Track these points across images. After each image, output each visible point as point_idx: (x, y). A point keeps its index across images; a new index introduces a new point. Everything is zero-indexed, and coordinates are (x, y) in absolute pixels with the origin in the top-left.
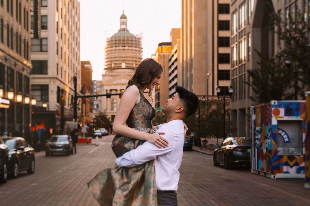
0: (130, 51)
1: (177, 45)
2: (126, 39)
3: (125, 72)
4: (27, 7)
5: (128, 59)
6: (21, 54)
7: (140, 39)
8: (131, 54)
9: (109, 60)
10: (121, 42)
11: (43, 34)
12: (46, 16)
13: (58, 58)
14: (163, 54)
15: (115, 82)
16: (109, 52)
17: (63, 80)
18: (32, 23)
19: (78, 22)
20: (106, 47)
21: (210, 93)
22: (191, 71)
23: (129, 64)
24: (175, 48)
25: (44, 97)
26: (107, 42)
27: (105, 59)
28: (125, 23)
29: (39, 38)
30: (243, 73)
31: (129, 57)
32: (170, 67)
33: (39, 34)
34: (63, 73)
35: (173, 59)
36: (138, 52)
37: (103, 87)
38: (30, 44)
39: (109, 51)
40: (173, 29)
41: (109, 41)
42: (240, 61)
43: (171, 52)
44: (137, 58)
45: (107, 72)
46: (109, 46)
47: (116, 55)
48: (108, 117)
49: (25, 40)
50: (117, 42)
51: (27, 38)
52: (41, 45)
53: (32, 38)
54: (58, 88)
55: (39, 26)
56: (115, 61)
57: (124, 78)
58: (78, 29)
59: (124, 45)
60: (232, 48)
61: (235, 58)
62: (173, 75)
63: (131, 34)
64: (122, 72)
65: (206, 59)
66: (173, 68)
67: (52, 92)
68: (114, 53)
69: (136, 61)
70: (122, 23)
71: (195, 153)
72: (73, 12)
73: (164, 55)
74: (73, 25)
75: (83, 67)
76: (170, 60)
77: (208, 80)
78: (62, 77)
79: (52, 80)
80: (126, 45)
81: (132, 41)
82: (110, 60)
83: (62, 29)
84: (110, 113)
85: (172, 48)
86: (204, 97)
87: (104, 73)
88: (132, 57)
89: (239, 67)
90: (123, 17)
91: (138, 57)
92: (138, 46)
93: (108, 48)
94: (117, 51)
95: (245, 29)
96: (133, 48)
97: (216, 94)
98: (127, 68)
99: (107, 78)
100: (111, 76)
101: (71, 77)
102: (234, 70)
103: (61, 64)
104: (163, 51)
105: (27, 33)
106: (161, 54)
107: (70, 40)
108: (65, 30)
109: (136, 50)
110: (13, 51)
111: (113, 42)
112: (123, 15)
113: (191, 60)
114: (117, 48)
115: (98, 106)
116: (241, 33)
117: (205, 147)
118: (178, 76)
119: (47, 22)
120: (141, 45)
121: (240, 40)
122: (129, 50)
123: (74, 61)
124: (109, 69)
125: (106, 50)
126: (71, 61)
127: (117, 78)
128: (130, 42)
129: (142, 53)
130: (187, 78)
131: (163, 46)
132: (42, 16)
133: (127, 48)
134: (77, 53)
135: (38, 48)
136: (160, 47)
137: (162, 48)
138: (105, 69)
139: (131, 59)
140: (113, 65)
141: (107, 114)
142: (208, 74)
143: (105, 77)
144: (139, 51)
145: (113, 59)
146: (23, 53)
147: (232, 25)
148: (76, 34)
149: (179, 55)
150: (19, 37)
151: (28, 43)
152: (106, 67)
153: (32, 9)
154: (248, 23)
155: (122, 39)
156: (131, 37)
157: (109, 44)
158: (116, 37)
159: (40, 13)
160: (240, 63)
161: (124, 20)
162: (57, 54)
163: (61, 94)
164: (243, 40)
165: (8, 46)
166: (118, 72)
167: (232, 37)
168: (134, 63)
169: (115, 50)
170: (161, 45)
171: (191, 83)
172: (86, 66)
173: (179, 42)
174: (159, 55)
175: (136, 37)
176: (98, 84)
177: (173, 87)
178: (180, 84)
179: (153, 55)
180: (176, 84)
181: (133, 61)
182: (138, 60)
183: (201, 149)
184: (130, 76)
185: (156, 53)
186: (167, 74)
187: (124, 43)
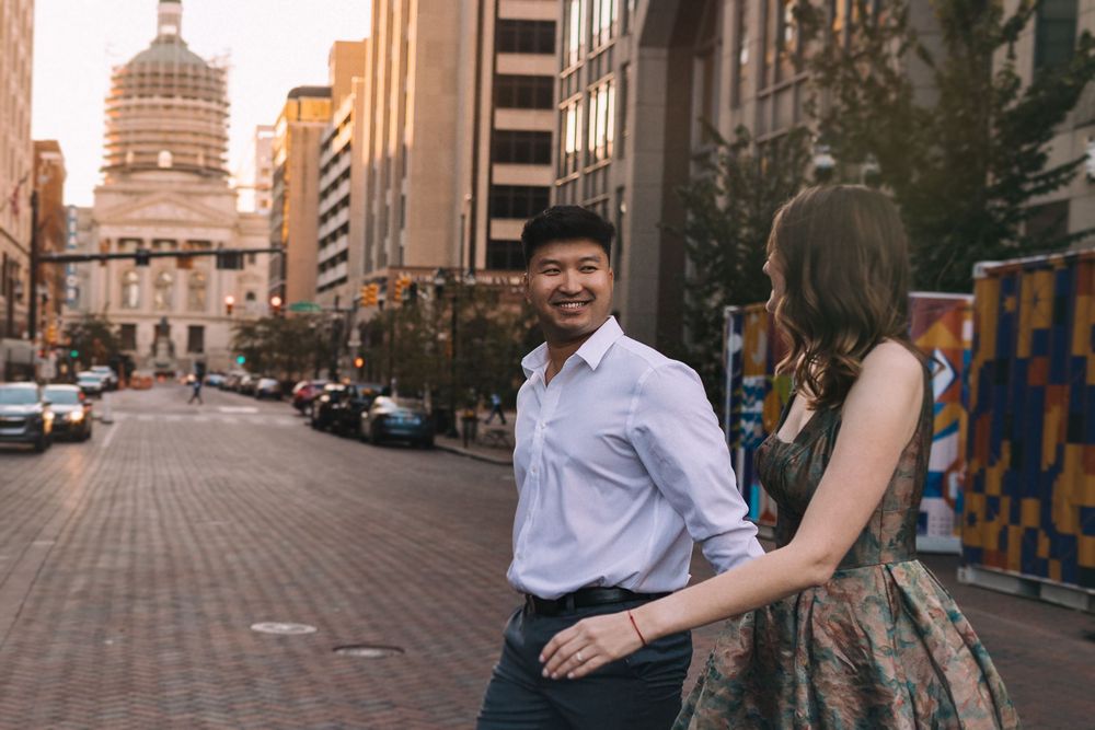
0: (190, 114)
1: (353, 96)
2: (176, 70)
3: (171, 182)
5: (181, 138)
7: (222, 71)
8: (190, 122)
9: (117, 139)
14: (302, 124)
15: (136, 215)
16: (117, 114)
20: (110, 95)
22: (399, 185)
23: (184, 155)
24: (346, 107)
26: (114, 79)
27: (106, 136)
28: (173, 19)
30: (600, 197)
31: (184, 132)
32: (325, 170)
35: (337, 145)
36: (214, 117)
37: (94, 229)
39: (117, 109)
40: (338, 44)
41: (120, 78)
42: (590, 157)
43: (330, 120)
44: (209, 136)
45: (110, 181)
46: (120, 92)
47: (142, 123)
50: (147, 80)
56: (139, 143)
57: (166, 200)
58: (28, 33)
59: (169, 91)
60: (563, 113)
61: (572, 143)
62: (334, 199)
63: (195, 55)
64: (159, 182)
65: (453, 146)
66: (335, 172)
68: (137, 117)
70: (166, 19)
73: (306, 130)
75: (37, 162)
76: (326, 146)
80: (175, 91)
81: (195, 77)
82: (121, 139)
84: (119, 316)
85: (334, 107)
87: (101, 183)
88: (195, 134)
89: (587, 175)
91: (214, 132)
92: (215, 95)
93: (115, 98)
94: (146, 112)
95: (611, 47)
96: (201, 103)
97: (480, 263)
98: (177, 168)
99: (112, 200)
100: (125, 192)
102: (565, 184)
104: (303, 116)
106: (295, 123)
109: (208, 111)
111: (134, 81)
113: (402, 148)
114: (146, 101)
115: (77, 290)
116: (595, 64)
117: (474, 439)
118: (353, 200)
120: (224, 93)
121: (592, 88)
122: (184, 108)
123: (12, 139)
124: (118, 169)
125: (108, 106)
126: (5, 139)
127: (144, 200)
129: (227, 121)
130: (385, 209)
131: (305, 101)
133: (178, 101)
136: (294, 102)
137: (299, 104)
138: (104, 169)
139: (190, 139)
140: (130, 158)
141: (110, 320)
143: (104, 197)
144: (219, 113)
145: (132, 138)
147: (566, 37)
148: (22, 50)
149: (358, 132)
152: (108, 163)
154: (625, 31)
155: (162, 70)
156: (195, 67)
157: (119, 87)
158: (143, 64)
160: (587, 165)
161: (172, 7)
164: (603, 87)
166: (147, 182)
167: (564, 75)
168: (201, 152)
169: (139, 107)
170: (296, 94)
171: (399, 226)
172: (46, 156)
173: (361, 87)
174: (290, 129)
175: (211, 65)
176: (83, 220)
177: (334, 236)
178: (359, 227)
179: (261, 128)
180: (345, 228)
181: (196, 145)
182: (214, 142)
183: (466, 446)
184: (188, 194)
185: (278, 122)
186: (313, 194)
187: (171, 86)
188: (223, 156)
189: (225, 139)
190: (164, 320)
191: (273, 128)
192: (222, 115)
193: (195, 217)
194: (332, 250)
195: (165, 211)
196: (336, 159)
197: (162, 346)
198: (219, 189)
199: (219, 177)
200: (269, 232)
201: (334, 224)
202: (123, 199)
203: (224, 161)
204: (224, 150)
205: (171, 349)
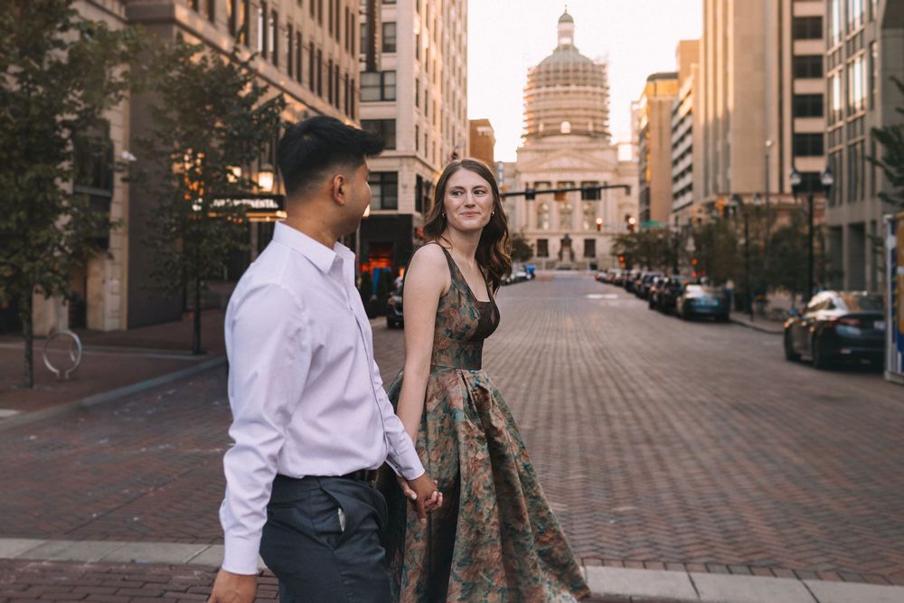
0: (582, 96)
1: (692, 77)
2: (571, 67)
3: (569, 143)
4: (351, 6)
5: (576, 113)
6: (338, 106)
7: (603, 66)
8: (581, 102)
9: (532, 115)
10: (561, 75)
11: (385, 61)
12: (394, 23)
13: (419, 113)
14: (658, 99)
15: (545, 166)
16: (532, 99)
17: (429, 161)
18: (362, 39)
19: (464, 34)
20: (527, 87)
21: (774, 188)
22: (725, 136)
23: (578, 124)
24: (688, 85)
25: (387, 200)
26: (529, 76)
27: (525, 114)
28: (569, 34)
29: (378, 69)
30: (859, 138)
31: (578, 109)
32: (675, 129)
33: (377, 61)
34: (430, 146)
35: (683, 111)
36: (599, 97)
37: (517, 177)
38: (357, 85)
39: (531, 96)
40: (682, 42)
41: (532, 75)
42: (850, 110)
43: (677, 95)
44: (596, 110)
45: (528, 144)
46: (533, 84)
47: (549, 104)
48: (529, 244)
49: (347, 76)
50: (552, 75)
51: (351, 71)
52: (382, 86)
53: (362, 73)
54: (419, 178)
55: (378, 45)
56: (547, 117)
57: (566, 155)
58: (463, 50)
59: (566, 82)
60: (830, 80)
61: (837, 104)
62: (681, 149)
63: (584, 57)
64: (562, 143)
65: (764, 107)
66: (682, 130)
67: (405, 187)
68: (546, 100)
69: (594, 118)
70: (562, 34)
71: (737, 328)
72: (453, 13)
73: (660, 103)
74: (452, 41)
75: (474, 134)
76: (675, 112)
77: (767, 157)
78: (426, 155)
79: (404, 160)
80: (570, 81)
81: (585, 71)
82: (535, 115)
83: (427, 50)
84: (535, 234)
85: (680, 85)
86: (759, 196)
87: (522, 146)
88: (586, 109)
89: (849, 124)
90: (566, 19)
91: (599, 107)
92: (598, 82)
93: (530, 89)
94: (551, 96)
95: (862, 31)
96: (589, 88)
97: (788, 189)
98: (574, 132)
99: (529, 157)
100: (537, 151)
101: (447, 156)
102: (834, 131)
103: (424, 127)
104: (658, 93)
105: (352, 61)
106: (653, 98)
107: (446, 73)
108: (435, 53)
109: (594, 93)
110: (323, 101)
111: (543, 76)
112: (565, 14)
113: (727, 112)
114: (551, 89)
116: (851, 43)
117: (762, 314)
118: (694, 149)
119: (395, 37)
120: (605, 80)
121: (850, 60)
122: (578, 92)
123: (453, 119)
124: (534, 136)
125: (526, 94)
126: (448, 119)
127: (551, 155)
128: (581, 74)
129: (608, 99)
130: (716, 154)
131: (660, 83)
132: (385, 24)
133: (573, 88)
134: (460, 102)
135: (376, 93)
136: (651, 84)
137: (655, 86)
138: (524, 136)
139: (583, 113)
140: (541, 128)
141: (527, 237)
142: (769, 143)
143: (523, 154)
144: (602, 94)
145: (542, 114)
146: (342, 104)
147: (830, 26)
148: (459, 61)
149: (696, 101)
150: (334, 70)
151: (353, 81)
152: (526, 132)
153: (363, 8)
154: (871, 19)
155: (561, 68)
156: (584, 65)
157: (532, 81)
158: (548, 65)
159: (380, 18)
160: (849, 114)
161: (566, 26)
162: (417, 105)
163: (424, 193)
164: (858, 60)
165: (312, 89)
166: (553, 143)
167: (830, 52)
168: (590, 121)
169: (547, 93)
170: (652, 78)
171: (727, 165)
172: (480, 129)
173: (697, 71)
174: (650, 103)
175: (595, 63)
176: (509, 171)
177: (682, 174)
178: (699, 167)
179: (633, 103)
180: (690, 169)
181: (587, 117)
182: (599, 114)
183: (752, 320)
184: (581, 150)
185: (641, 98)
186: (667, 146)
187: (568, 78)
188: (606, 123)
189: (607, 112)
190: (567, 236)
191: (638, 103)
192: (604, 95)
193: (586, 165)
194: (682, 184)
195: (565, 162)
196: (682, 121)
197: (566, 253)
198: (603, 145)
199: (604, 138)
200: (637, 173)
201: (682, 166)
202: (536, 156)
203: (607, 126)
204: (607, 119)
205: (572, 256)
